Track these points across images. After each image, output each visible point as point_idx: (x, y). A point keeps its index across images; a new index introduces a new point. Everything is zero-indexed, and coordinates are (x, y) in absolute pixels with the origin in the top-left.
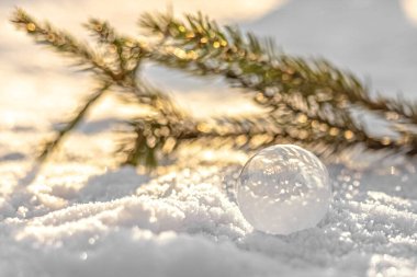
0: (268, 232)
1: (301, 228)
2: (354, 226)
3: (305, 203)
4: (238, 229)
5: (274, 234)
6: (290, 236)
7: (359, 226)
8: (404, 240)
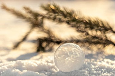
0: (63, 71)
1: (73, 70)
2: (92, 70)
3: (73, 62)
4: (54, 70)
5: (65, 72)
6: (70, 72)
7: (93, 69)
8: (107, 74)
